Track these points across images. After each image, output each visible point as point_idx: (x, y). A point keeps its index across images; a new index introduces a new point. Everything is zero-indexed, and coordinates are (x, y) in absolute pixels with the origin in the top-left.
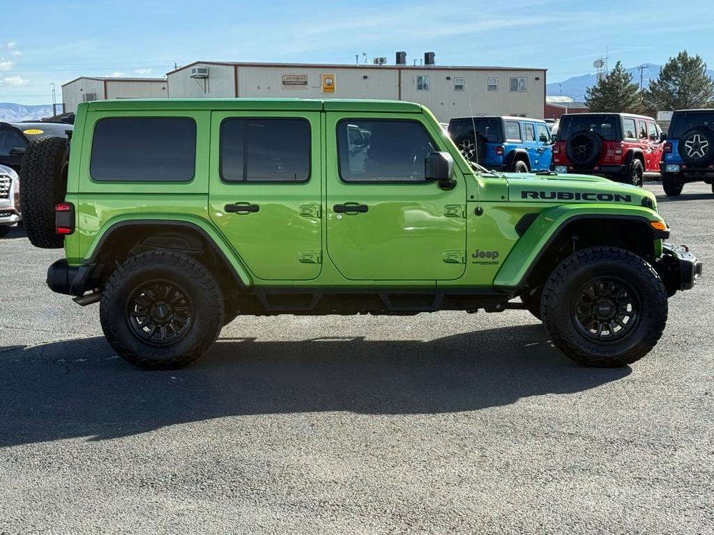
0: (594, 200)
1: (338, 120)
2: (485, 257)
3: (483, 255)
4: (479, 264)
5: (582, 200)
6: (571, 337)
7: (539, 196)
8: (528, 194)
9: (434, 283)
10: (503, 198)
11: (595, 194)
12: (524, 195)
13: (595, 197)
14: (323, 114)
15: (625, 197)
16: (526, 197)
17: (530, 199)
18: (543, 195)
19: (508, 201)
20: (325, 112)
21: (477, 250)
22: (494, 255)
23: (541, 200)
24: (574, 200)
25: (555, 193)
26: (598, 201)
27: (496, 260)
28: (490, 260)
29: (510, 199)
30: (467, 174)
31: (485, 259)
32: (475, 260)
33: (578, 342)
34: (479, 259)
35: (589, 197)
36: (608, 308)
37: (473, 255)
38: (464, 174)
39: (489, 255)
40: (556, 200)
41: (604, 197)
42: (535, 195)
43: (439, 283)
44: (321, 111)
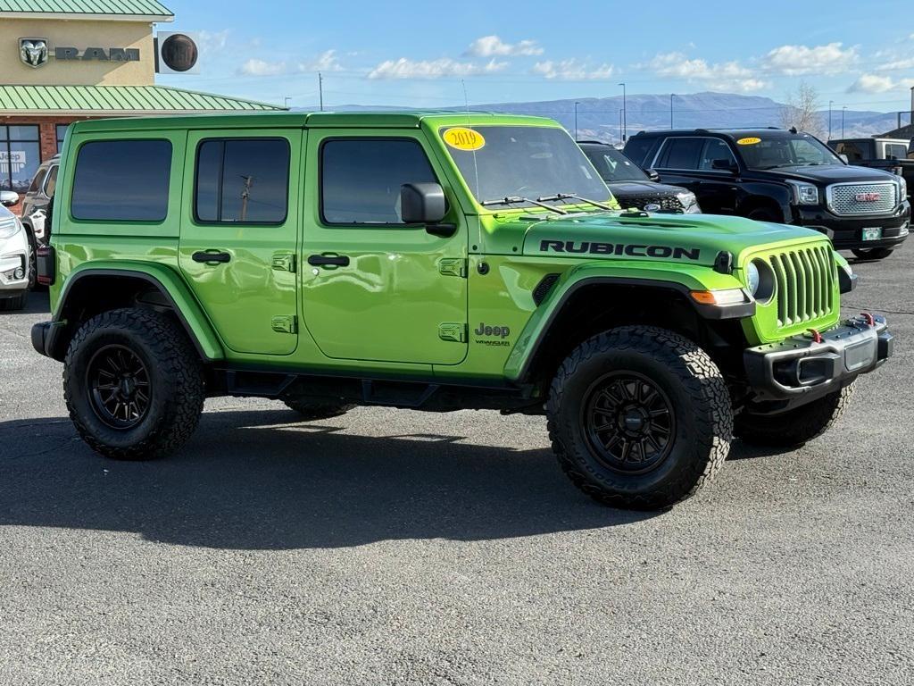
0: (644, 255)
1: (320, 141)
2: (492, 335)
3: (488, 331)
4: (484, 344)
5: (624, 256)
6: (578, 458)
7: (564, 249)
8: (550, 244)
9: (428, 368)
10: (515, 249)
11: (645, 247)
12: (544, 246)
13: (644, 251)
14: (305, 131)
15: (690, 252)
16: (547, 250)
17: (551, 252)
18: (570, 247)
19: (522, 255)
20: (308, 128)
21: (482, 325)
22: (504, 332)
23: (566, 253)
24: (613, 255)
25: (588, 244)
26: (648, 258)
27: (506, 339)
28: (499, 339)
29: (525, 253)
30: (469, 215)
31: (493, 338)
32: (480, 338)
33: (587, 467)
34: (484, 337)
35: (635, 251)
36: (638, 420)
37: (476, 330)
38: (465, 215)
39: (497, 331)
40: (587, 254)
41: (658, 252)
42: (559, 247)
43: (436, 368)
44: (303, 128)
